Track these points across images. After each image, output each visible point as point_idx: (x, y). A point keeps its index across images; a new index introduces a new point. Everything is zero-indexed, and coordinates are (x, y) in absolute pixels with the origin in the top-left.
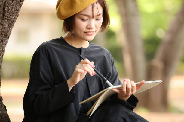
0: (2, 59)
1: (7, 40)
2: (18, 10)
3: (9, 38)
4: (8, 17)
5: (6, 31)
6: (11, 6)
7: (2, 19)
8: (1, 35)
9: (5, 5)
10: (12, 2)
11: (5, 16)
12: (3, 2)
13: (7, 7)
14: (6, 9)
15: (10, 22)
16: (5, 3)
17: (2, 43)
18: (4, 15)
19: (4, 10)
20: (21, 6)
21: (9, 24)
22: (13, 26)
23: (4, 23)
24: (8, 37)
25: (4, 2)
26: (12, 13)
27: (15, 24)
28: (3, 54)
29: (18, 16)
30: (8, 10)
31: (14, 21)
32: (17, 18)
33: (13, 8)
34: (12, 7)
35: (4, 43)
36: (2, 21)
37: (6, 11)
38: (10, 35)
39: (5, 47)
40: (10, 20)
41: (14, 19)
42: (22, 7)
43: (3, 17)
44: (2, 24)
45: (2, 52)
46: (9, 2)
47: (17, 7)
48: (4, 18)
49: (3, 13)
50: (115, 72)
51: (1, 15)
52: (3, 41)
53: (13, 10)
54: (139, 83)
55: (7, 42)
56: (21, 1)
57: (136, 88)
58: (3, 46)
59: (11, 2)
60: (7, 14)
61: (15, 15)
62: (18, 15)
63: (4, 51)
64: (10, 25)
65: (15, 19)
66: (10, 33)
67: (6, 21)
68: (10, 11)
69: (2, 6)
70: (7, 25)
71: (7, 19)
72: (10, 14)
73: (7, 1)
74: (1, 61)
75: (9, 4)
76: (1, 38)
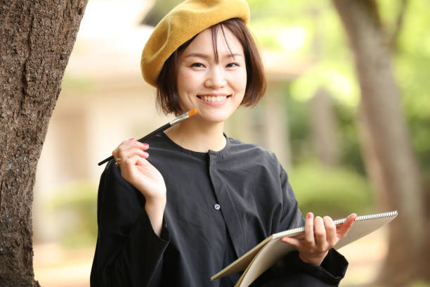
0: (32, 195)
1: (39, 149)
2: (59, 79)
3: (42, 144)
4: (34, 96)
5: (34, 128)
6: (39, 71)
7: (22, 103)
8: (23, 138)
9: (25, 70)
10: (42, 60)
11: (28, 95)
12: (19, 63)
13: (29, 75)
14: (28, 79)
15: (41, 107)
16: (24, 66)
17: (28, 157)
18: (24, 93)
19: (24, 81)
20: (63, 68)
21: (39, 112)
22: (50, 116)
23: (28, 112)
24: (39, 141)
25: (21, 62)
26: (43, 87)
27: (53, 111)
28: (33, 182)
29: (59, 93)
30: (34, 79)
31: (49, 105)
32: (57, 96)
33: (45, 76)
34: (43, 74)
35: (31, 156)
36: (21, 108)
37: (29, 83)
38: (44, 137)
39: (36, 165)
40: (40, 103)
41: (49, 100)
42: (66, 70)
43: (24, 98)
44: (22, 115)
45: (30, 179)
46: (34, 62)
47: (55, 73)
48: (27, 98)
49: (23, 89)
50: (290, 201)
51: (19, 94)
52: (28, 153)
53: (45, 79)
54: (343, 220)
55: (38, 154)
56: (61, 58)
57: (337, 233)
58: (31, 164)
59: (39, 61)
60: (32, 89)
61: (51, 90)
62: (60, 90)
63: (34, 174)
64: (42, 114)
65: (52, 99)
66: (45, 134)
67: (32, 105)
68: (37, 82)
69: (19, 73)
70: (34, 115)
71: (34, 102)
72: (38, 88)
73: (28, 60)
74: (30, 199)
75: (35, 66)
76: (24, 146)
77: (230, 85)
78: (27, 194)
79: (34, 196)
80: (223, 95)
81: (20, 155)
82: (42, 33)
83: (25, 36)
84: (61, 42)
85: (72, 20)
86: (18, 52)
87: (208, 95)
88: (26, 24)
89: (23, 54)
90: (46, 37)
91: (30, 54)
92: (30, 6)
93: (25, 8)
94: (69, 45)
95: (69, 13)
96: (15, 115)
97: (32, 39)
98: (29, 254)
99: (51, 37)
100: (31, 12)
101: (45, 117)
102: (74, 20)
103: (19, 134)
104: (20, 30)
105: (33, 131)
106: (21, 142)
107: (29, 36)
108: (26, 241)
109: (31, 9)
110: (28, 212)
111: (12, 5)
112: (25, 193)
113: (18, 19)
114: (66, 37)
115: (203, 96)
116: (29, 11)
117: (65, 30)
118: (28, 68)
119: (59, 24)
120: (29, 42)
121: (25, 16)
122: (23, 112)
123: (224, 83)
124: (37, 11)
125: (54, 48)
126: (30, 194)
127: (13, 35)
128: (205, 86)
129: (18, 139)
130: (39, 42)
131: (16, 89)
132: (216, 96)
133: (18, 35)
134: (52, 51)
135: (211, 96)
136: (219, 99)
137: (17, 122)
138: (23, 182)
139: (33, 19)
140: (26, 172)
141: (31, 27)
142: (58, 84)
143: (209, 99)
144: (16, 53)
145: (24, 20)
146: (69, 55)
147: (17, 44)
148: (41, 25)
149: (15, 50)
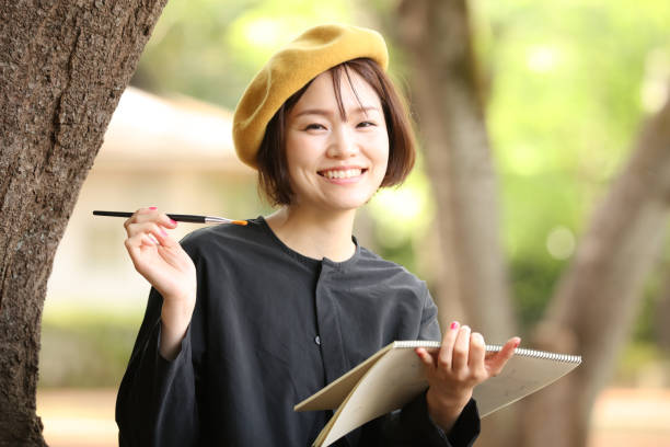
0: (45, 290)
1: (63, 225)
2: (103, 125)
3: (68, 217)
4: (67, 147)
5: (60, 193)
6: (79, 111)
7: (48, 155)
8: (44, 206)
9: (58, 108)
10: (84, 95)
11: (59, 144)
12: (52, 96)
13: (64, 114)
14: (62, 121)
15: (75, 164)
16: (59, 101)
17: (47, 234)
18: (54, 140)
19: (56, 122)
20: (111, 110)
21: (71, 170)
22: (84, 178)
23: (56, 169)
24: (64, 213)
25: (55, 95)
26: (81, 134)
27: (90, 171)
28: (48, 273)
29: (100, 146)
30: (70, 122)
31: (86, 161)
32: (97, 151)
33: (86, 119)
34: (83, 115)
35: (51, 234)
36: (47, 161)
37: (62, 126)
38: (72, 208)
39: (56, 248)
40: (74, 157)
41: (87, 154)
42: (115, 113)
43: (53, 148)
44: (47, 172)
45: (46, 267)
46: (74, 97)
47: (100, 115)
48: (56, 149)
49: (53, 134)
51: (45, 142)
52: (48, 229)
53: (86, 123)
55: (61, 232)
56: (112, 96)
58: (49, 245)
59: (81, 95)
60: (65, 135)
61: (91, 141)
62: (102, 142)
63: (51, 261)
64: (75, 174)
65: (91, 155)
66: (74, 203)
67: (63, 159)
68: (75, 126)
69: (49, 110)
70: (64, 175)
71: (66, 155)
72: (74, 136)
73: (66, 92)
74: (42, 297)
75: (74, 103)
76: (43, 218)
78: (39, 288)
79: (48, 292)
80: (355, 168)
81: (36, 231)
82: (89, 56)
83: (64, 57)
84: (114, 72)
85: (134, 42)
86: (53, 79)
87: (333, 170)
88: (69, 40)
89: (59, 84)
90: (95, 63)
91: (69, 85)
92: (77, 15)
93: (69, 17)
94: (124, 76)
95: (131, 30)
96: (38, 171)
97: (75, 63)
98: (32, 378)
99: (102, 64)
100: (78, 24)
101: (77, 180)
102: (137, 41)
103: (39, 199)
104: (58, 48)
105: (58, 198)
106: (41, 212)
107: (70, 58)
108: (31, 358)
109: (78, 19)
110: (37, 315)
111: (52, 11)
112: (36, 288)
113: (57, 32)
114: (122, 66)
115: (327, 171)
116: (75, 21)
117: (122, 56)
118: (64, 104)
119: (114, 46)
120: (69, 67)
121: (69, 28)
122: (49, 168)
123: (356, 151)
124: (86, 23)
125: (104, 79)
126: (43, 289)
127: (48, 54)
128: (327, 155)
129: (36, 206)
130: (84, 68)
131: (44, 133)
132: (344, 169)
133: (54, 54)
134: (100, 84)
135: (338, 169)
137: (38, 181)
138: (36, 271)
139: (79, 33)
140: (41, 257)
141: (75, 45)
142: (102, 132)
143: (336, 174)
144: (49, 81)
145: (66, 33)
146: (122, 92)
147: (52, 68)
148: (89, 44)
149: (48, 76)
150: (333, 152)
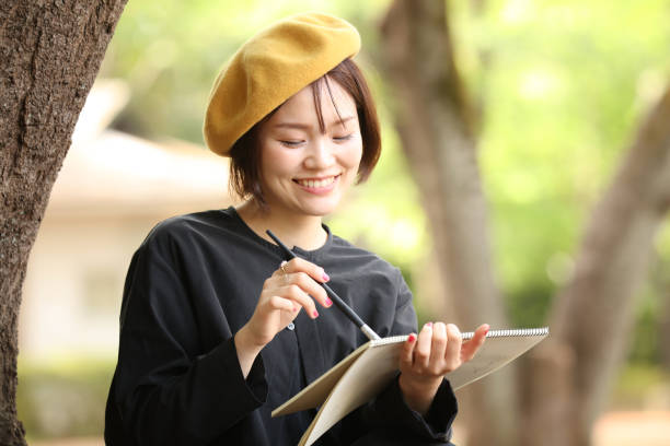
0: (20, 295)
1: (35, 227)
2: (70, 126)
3: (39, 220)
4: (35, 148)
5: (30, 195)
6: (45, 112)
7: (16, 157)
8: (14, 209)
9: (23, 109)
10: (49, 96)
11: (26, 145)
12: (16, 98)
13: (30, 115)
14: (28, 122)
15: (43, 166)
16: (23, 103)
17: (18, 238)
18: (20, 142)
19: (21, 124)
20: (78, 110)
21: (40, 172)
22: (54, 180)
23: (24, 171)
24: (36, 216)
25: (20, 97)
26: (48, 135)
27: (59, 173)
28: (22, 277)
29: (68, 148)
30: (36, 123)
31: (55, 163)
32: (66, 153)
33: (52, 118)
34: (49, 116)
35: (23, 237)
36: (15, 164)
37: (28, 128)
38: (43, 210)
39: (29, 251)
40: (42, 159)
41: (55, 155)
42: (81, 113)
43: (20, 150)
44: (16, 174)
45: (20, 271)
46: (39, 97)
47: (67, 115)
48: (23, 150)
49: (20, 136)
51: (12, 144)
52: (19, 232)
53: (52, 124)
55: (33, 235)
56: (77, 95)
57: (462, 353)
58: (21, 248)
59: (45, 96)
60: (32, 137)
61: (58, 141)
62: (70, 142)
63: (25, 265)
64: (44, 178)
65: (59, 156)
66: (45, 205)
67: (31, 161)
68: (41, 127)
69: (15, 112)
70: (33, 177)
71: (34, 157)
72: (41, 137)
73: (30, 93)
74: (17, 301)
75: (39, 104)
76: (14, 221)
77: (340, 162)
78: (14, 293)
79: (23, 297)
80: (330, 177)
81: (7, 235)
82: (52, 56)
83: (27, 58)
84: (78, 71)
85: (96, 40)
86: (17, 81)
87: (308, 180)
88: (30, 41)
89: (22, 85)
90: (58, 62)
91: (33, 86)
92: (37, 14)
93: (29, 18)
94: (89, 76)
95: (93, 29)
96: (6, 174)
97: (38, 64)
98: (11, 382)
99: (64, 63)
100: (39, 24)
101: (47, 181)
102: (100, 40)
103: (9, 202)
104: (20, 49)
105: (28, 200)
106: (11, 215)
107: (33, 58)
108: (9, 362)
109: (39, 19)
110: (14, 319)
111: (11, 12)
112: (10, 292)
113: (18, 33)
114: (86, 65)
115: (302, 180)
116: (36, 22)
117: (85, 55)
118: (29, 105)
119: (77, 44)
120: (32, 67)
121: (28, 27)
122: (17, 170)
124: (47, 23)
125: (69, 79)
126: (17, 293)
127: (10, 56)
128: (304, 166)
129: (6, 209)
130: (47, 68)
131: (10, 135)
132: (320, 179)
133: (16, 55)
134: (64, 83)
135: (314, 180)
136: (324, 183)
137: (7, 184)
138: (10, 275)
139: (40, 33)
140: (14, 260)
141: (37, 45)
142: (70, 133)
143: (311, 184)
144: (13, 82)
145: (27, 33)
146: (88, 91)
147: (15, 68)
148: (51, 44)
149: (11, 78)
150: (310, 164)
